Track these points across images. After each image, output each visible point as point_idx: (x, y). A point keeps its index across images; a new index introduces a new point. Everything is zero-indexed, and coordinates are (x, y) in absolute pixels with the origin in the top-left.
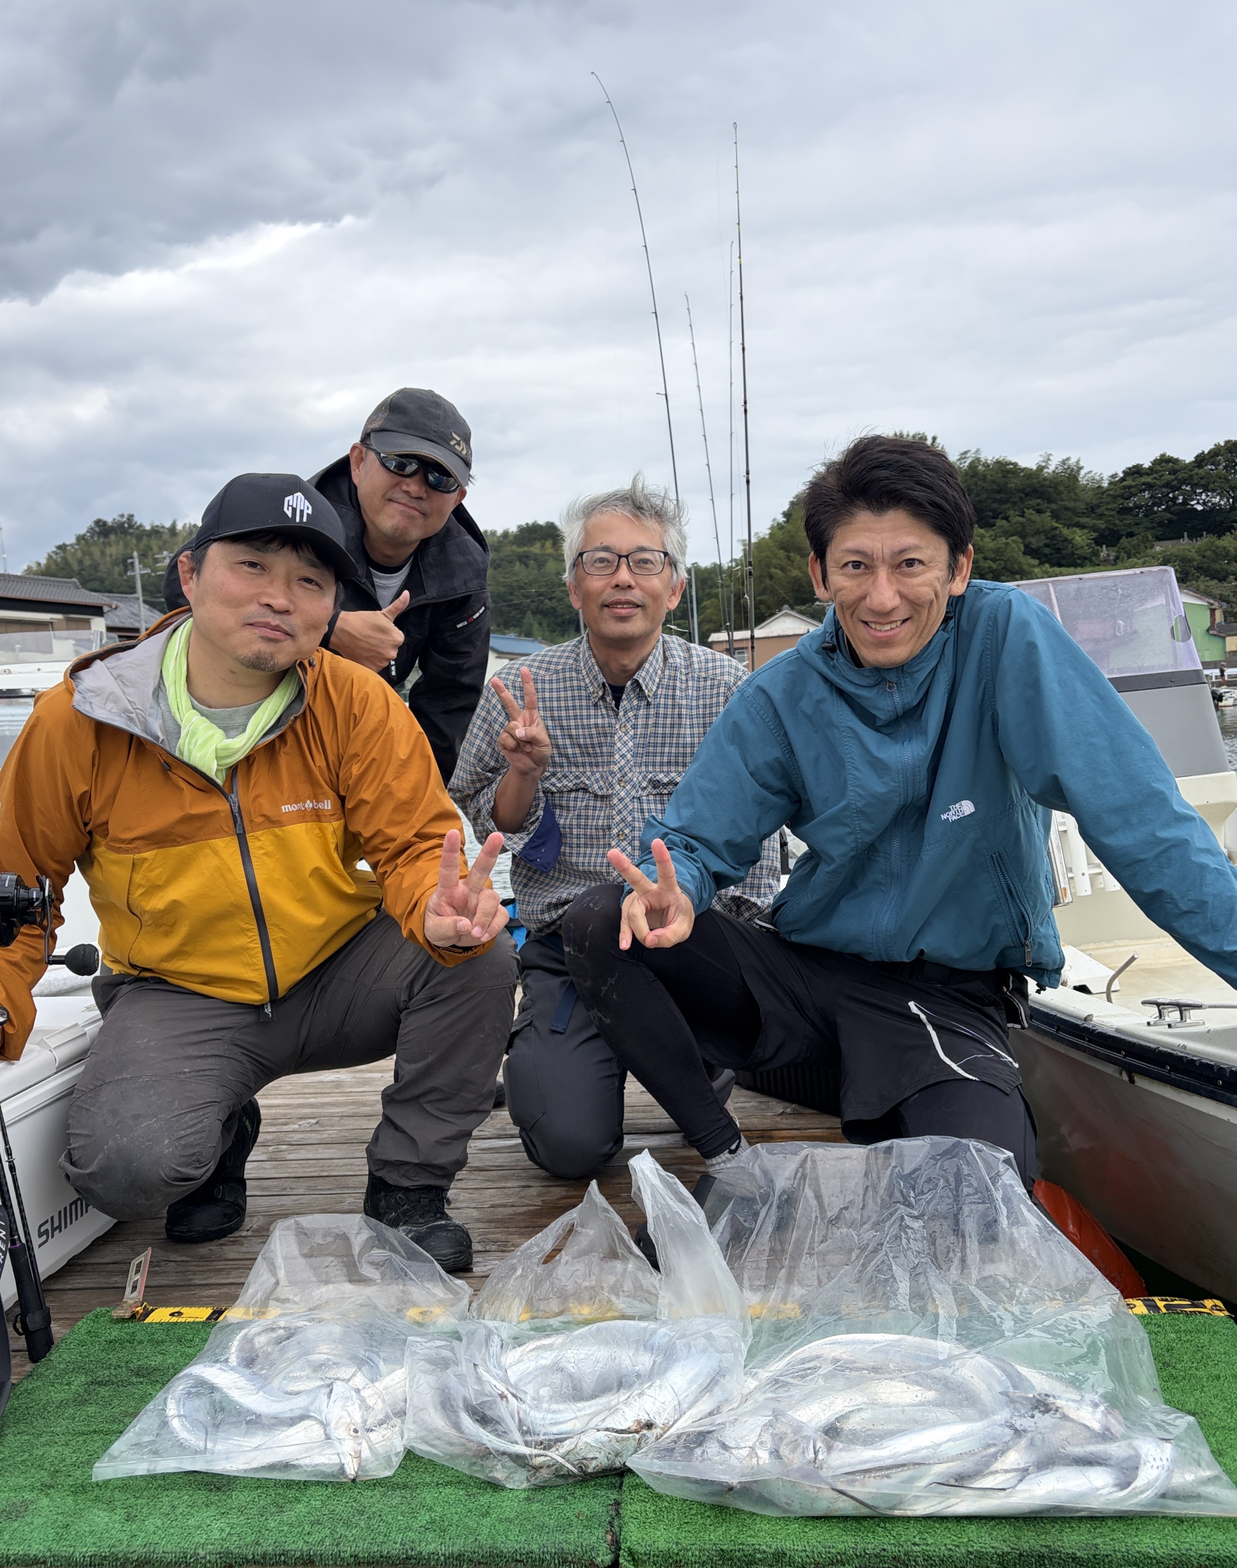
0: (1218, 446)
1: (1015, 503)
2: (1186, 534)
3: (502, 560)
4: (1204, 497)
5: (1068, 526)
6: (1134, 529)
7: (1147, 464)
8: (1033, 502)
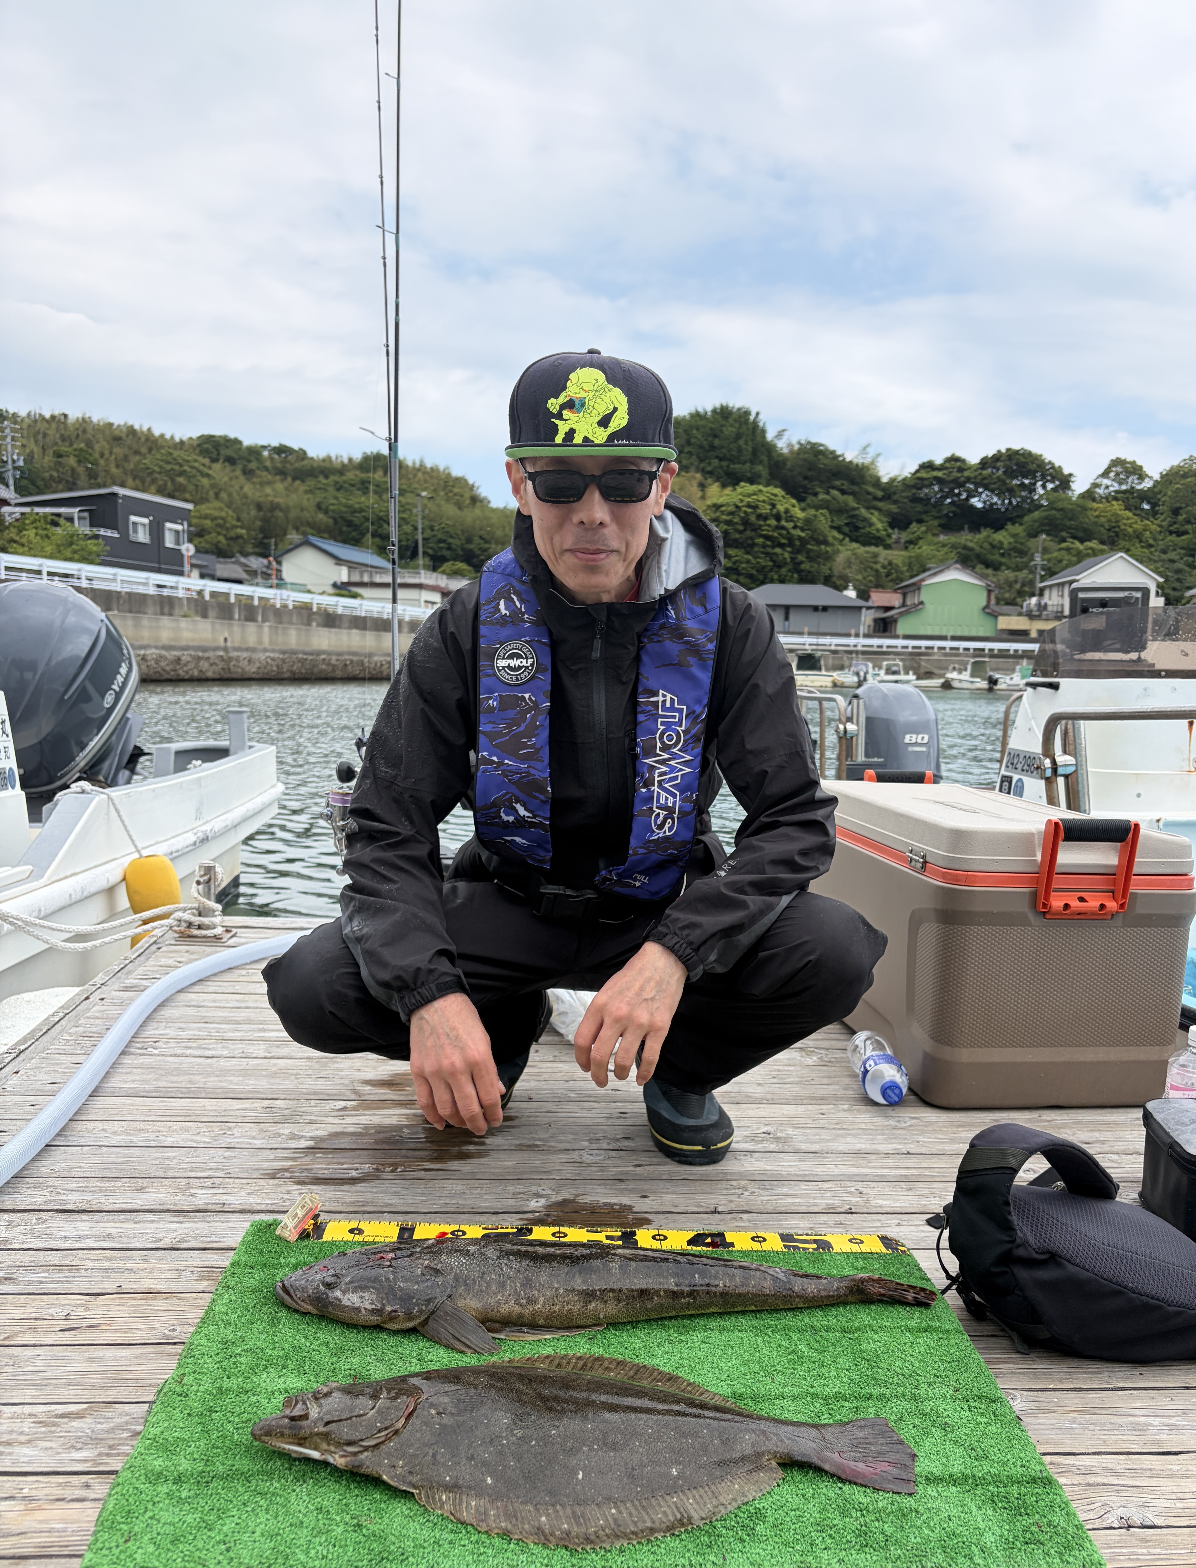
0: (999, 451)
1: (822, 482)
2: (966, 527)
3: (345, 482)
4: (984, 496)
5: (868, 508)
6: (924, 517)
7: (939, 461)
8: (838, 483)
